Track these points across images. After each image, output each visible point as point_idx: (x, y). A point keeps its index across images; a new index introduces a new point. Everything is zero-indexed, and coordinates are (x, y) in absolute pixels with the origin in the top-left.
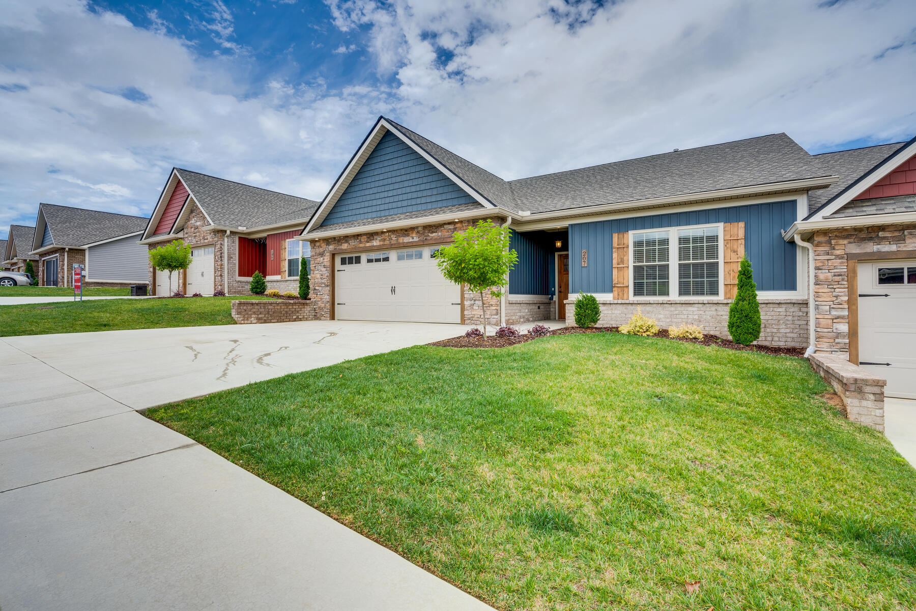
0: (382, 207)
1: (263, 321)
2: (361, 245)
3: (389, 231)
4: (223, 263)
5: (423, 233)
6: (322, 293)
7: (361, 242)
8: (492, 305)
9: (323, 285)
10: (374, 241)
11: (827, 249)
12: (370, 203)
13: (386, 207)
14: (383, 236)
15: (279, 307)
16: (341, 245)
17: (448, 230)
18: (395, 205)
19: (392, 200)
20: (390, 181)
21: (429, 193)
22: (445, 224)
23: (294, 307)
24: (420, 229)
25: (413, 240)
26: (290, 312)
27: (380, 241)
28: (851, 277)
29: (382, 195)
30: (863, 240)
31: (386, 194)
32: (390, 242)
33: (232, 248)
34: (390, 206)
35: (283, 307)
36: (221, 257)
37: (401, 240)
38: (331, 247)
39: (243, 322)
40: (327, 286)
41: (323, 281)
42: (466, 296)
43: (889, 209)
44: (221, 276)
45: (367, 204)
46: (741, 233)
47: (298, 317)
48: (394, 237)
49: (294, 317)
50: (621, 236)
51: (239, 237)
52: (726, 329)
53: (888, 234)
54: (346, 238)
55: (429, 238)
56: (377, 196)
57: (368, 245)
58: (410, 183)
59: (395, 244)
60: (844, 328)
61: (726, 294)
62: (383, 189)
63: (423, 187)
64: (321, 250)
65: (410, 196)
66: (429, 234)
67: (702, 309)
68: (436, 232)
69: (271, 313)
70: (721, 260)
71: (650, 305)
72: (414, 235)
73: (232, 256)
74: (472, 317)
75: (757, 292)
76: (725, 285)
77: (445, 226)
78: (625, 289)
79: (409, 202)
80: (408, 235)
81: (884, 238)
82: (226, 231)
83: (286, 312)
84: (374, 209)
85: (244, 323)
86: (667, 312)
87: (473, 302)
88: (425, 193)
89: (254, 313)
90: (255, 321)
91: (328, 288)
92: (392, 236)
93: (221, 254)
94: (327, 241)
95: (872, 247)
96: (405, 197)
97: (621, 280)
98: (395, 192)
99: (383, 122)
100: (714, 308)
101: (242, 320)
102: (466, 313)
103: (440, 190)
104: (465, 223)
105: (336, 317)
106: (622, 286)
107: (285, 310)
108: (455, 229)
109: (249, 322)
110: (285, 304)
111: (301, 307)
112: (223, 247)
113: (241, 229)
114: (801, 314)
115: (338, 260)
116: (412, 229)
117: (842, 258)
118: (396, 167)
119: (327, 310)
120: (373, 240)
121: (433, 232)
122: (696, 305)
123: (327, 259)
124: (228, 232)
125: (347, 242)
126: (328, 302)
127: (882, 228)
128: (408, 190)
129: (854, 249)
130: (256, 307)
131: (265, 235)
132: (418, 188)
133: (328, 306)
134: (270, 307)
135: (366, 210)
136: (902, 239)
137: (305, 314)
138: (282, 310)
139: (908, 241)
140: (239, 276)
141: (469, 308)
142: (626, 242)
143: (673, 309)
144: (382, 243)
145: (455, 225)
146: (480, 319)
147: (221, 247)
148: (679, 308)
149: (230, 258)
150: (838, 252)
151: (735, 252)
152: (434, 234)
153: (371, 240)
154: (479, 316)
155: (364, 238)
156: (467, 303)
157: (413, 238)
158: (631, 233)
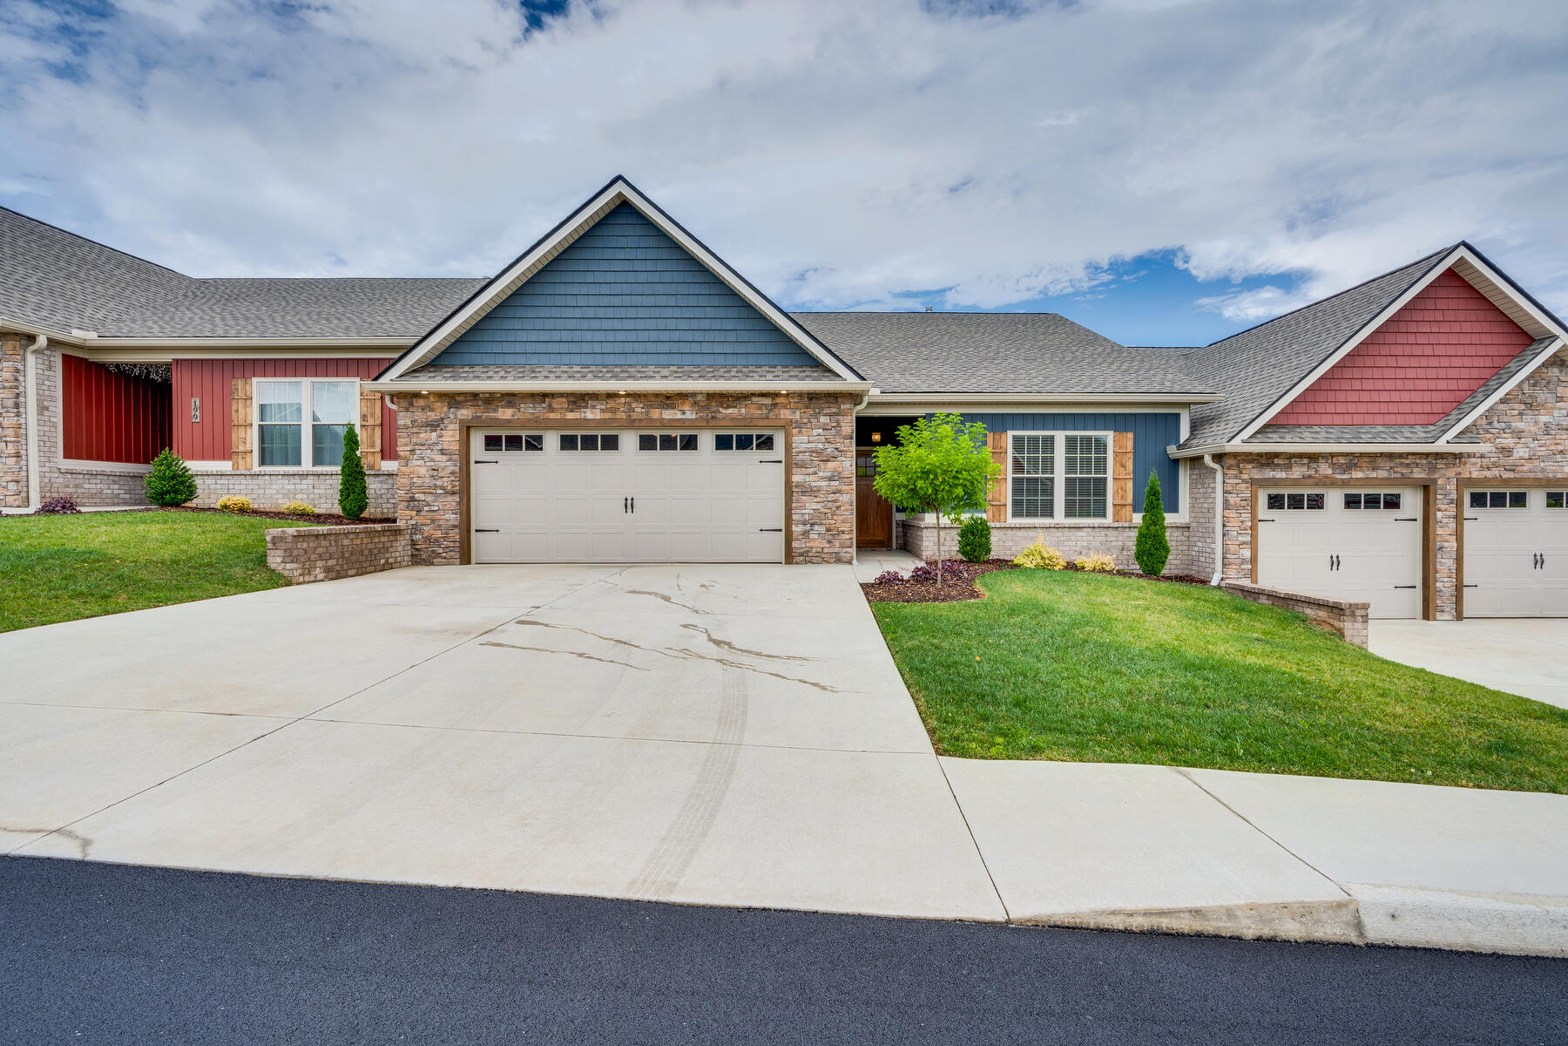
0: (607, 348)
1: (334, 574)
2: (552, 416)
3: (628, 395)
4: (22, 421)
5: (707, 407)
6: (436, 508)
7: (551, 409)
8: (843, 532)
9: (439, 491)
10: (588, 410)
11: (1236, 472)
12: (577, 336)
13: (618, 348)
14: (611, 404)
15: (359, 542)
16: (495, 411)
17: (760, 407)
18: (639, 347)
19: (632, 336)
20: (626, 300)
21: (719, 337)
22: (753, 395)
23: (383, 539)
24: (699, 398)
25: (683, 417)
26: (375, 551)
27: (602, 411)
28: (1253, 501)
29: (607, 324)
30: (1263, 465)
31: (617, 324)
32: (630, 416)
33: (47, 383)
34: (628, 347)
35: (365, 541)
36: (17, 406)
37: (655, 414)
38: (465, 413)
39: (301, 579)
40: (453, 493)
41: (439, 483)
42: (794, 517)
43: (1288, 438)
44: (18, 455)
45: (566, 336)
46: (1130, 446)
47: (387, 562)
48: (638, 408)
49: (383, 561)
50: (997, 437)
51: (63, 355)
52: (1133, 560)
53: (1281, 462)
54: (510, 398)
55: (718, 416)
56: (596, 324)
57: (570, 416)
58: (677, 313)
59: (640, 420)
60: (1247, 553)
61: (1114, 516)
62: (610, 313)
63: (705, 324)
64: (432, 416)
65: (676, 336)
66: (720, 409)
67: (1091, 534)
68: (736, 407)
69: (347, 555)
70: (1110, 475)
71: (1034, 530)
72: (686, 408)
73: (46, 404)
74: (808, 551)
75: (1165, 515)
76: (1114, 505)
77: (755, 399)
78: (1002, 507)
79: (675, 347)
80: (672, 406)
81: (1278, 465)
82: (32, 338)
83: (370, 550)
84: (586, 348)
85: (304, 582)
86: (1054, 539)
87: (808, 527)
88: (709, 336)
89: (321, 557)
90: (321, 576)
91: (457, 498)
92: (634, 405)
93: (18, 396)
94: (453, 399)
95: (1270, 474)
96: (665, 336)
97: (997, 496)
98: (640, 324)
99: (619, 187)
100: (1103, 532)
101: (300, 575)
102: (794, 544)
103: (744, 336)
104: (793, 398)
105: (473, 559)
106: (999, 503)
107: (369, 546)
108: (775, 405)
109: (312, 578)
110: (368, 532)
111: (391, 538)
112: (21, 378)
113: (77, 335)
114: (1183, 538)
115: (477, 441)
116: (683, 396)
117: (1247, 483)
118: (642, 277)
119: (452, 544)
120: (586, 407)
121: (728, 407)
122: (1085, 530)
123: (450, 437)
124: (42, 341)
125: (510, 405)
126: (455, 526)
127: (1277, 455)
128: (672, 324)
129: (1257, 474)
130: (325, 543)
131: (167, 358)
132: (694, 324)
133: (455, 535)
134: (346, 542)
135: (564, 348)
136: (1289, 467)
137: (398, 554)
138: (364, 546)
139: (1294, 469)
140: (65, 457)
141: (801, 537)
142: (1003, 445)
143: (1059, 534)
144: (608, 416)
145: (773, 399)
146: (823, 555)
147: (17, 380)
148: (1067, 533)
149: (42, 409)
150: (1245, 477)
151: (1124, 466)
152: (730, 411)
153: (580, 407)
154: (820, 550)
155: (556, 403)
156: (797, 529)
157: (684, 413)
158: (1011, 434)
